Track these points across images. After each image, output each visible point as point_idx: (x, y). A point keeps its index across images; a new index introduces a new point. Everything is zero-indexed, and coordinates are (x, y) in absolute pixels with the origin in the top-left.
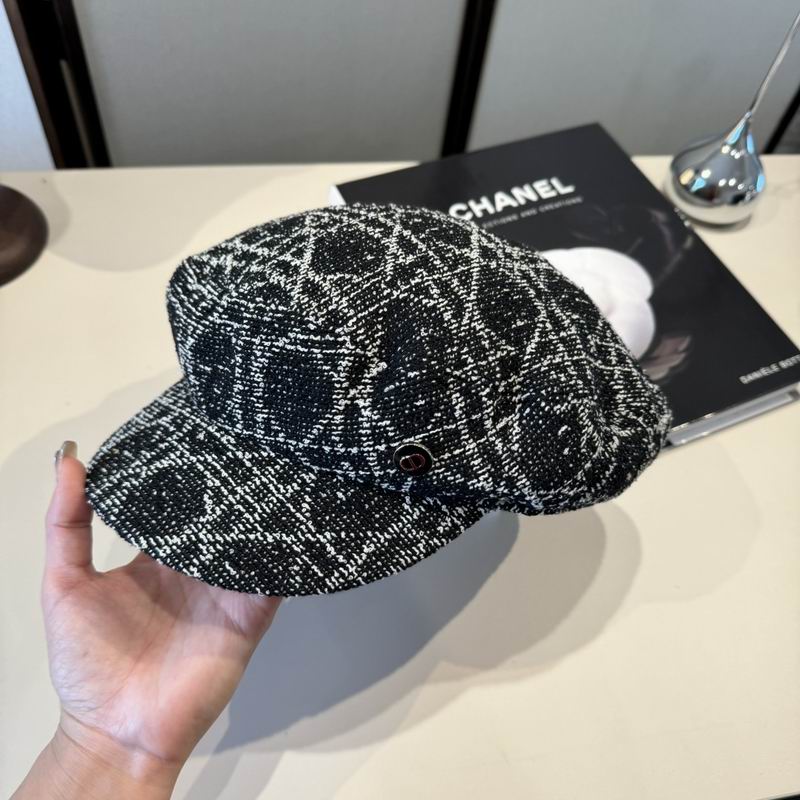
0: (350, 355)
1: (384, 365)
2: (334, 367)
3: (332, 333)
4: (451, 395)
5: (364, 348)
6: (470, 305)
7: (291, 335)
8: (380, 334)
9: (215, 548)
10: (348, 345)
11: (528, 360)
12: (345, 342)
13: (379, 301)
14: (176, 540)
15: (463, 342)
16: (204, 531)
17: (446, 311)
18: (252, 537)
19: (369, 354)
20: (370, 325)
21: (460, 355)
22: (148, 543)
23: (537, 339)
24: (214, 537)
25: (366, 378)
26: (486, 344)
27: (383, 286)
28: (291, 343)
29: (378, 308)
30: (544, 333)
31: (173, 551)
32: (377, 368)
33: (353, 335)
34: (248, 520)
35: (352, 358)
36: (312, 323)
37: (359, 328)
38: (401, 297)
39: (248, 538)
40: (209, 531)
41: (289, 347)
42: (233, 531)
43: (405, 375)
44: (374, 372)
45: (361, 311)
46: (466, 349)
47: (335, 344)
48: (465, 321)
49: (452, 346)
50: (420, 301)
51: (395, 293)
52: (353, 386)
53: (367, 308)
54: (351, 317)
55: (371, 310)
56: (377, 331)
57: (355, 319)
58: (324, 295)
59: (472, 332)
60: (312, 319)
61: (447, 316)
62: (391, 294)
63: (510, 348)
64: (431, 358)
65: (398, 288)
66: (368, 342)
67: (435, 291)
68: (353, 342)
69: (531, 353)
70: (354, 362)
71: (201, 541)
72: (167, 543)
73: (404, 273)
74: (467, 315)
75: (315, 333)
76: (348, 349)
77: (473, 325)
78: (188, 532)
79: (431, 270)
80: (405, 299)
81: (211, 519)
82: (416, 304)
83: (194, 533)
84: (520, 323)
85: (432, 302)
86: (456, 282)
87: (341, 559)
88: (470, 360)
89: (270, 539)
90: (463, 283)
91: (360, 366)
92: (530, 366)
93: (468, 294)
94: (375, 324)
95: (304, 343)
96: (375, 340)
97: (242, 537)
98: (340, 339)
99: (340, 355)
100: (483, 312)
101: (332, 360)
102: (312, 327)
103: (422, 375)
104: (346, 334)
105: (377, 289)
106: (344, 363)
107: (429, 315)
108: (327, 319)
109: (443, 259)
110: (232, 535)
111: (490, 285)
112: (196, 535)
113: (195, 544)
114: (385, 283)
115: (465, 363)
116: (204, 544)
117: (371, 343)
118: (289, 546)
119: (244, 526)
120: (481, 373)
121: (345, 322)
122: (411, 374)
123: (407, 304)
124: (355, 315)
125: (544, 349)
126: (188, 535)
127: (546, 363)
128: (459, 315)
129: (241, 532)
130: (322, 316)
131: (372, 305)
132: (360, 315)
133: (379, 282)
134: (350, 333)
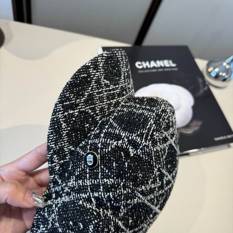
0: (141, 143)
1: (132, 155)
2: (138, 135)
3: (150, 139)
4: (114, 179)
5: (141, 149)
6: (144, 199)
7: (154, 125)
8: (144, 157)
9: (93, 75)
10: (145, 143)
12: (146, 143)
13: (155, 162)
14: (101, 65)
15: (133, 191)
16: (99, 75)
17: (145, 188)
18: (90, 88)
19: (138, 150)
20: (149, 155)
21: (128, 188)
22: (104, 57)
24: (96, 77)
25: (130, 146)
26: (129, 202)
27: (160, 166)
28: (151, 124)
29: (153, 160)
31: (98, 62)
32: (132, 152)
33: (148, 147)
34: (96, 90)
35: (140, 143)
36: (156, 134)
37: (149, 150)
38: (154, 171)
39: (90, 87)
40: (98, 76)
41: (150, 123)
42: (95, 84)
43: (127, 162)
44: (130, 150)
46: (130, 191)
47: (146, 139)
48: (139, 195)
49: (132, 186)
50: (151, 178)
51: (156, 169)
52: (129, 141)
54: (153, 149)
55: (154, 157)
56: (146, 157)
57: (152, 150)
58: (163, 143)
59: (134, 197)
60: (157, 134)
61: (143, 187)
62: (156, 168)
64: (131, 174)
65: (157, 172)
66: (143, 151)
67: (153, 186)
68: (145, 146)
70: (138, 143)
71: (97, 72)
72: (102, 62)
73: (161, 176)
74: (141, 196)
75: (152, 133)
76: (143, 143)
77: (137, 198)
78: (101, 70)
80: (153, 172)
81: (102, 79)
82: (151, 176)
83: (100, 71)
85: (150, 183)
86: (153, 197)
87: (66, 114)
88: (125, 192)
89: (86, 94)
91: (135, 145)
93: (147, 200)
94: (148, 157)
95: (150, 128)
96: (142, 155)
97: (92, 85)
98: (147, 141)
99: (142, 139)
101: (141, 136)
102: (155, 133)
103: (125, 168)
104: (148, 144)
105: (159, 163)
106: (139, 139)
107: (146, 180)
108: (155, 140)
110: (94, 83)
111: (146, 211)
112: (99, 72)
113: (97, 70)
114: (160, 167)
116: (96, 72)
117: (142, 153)
118: (80, 98)
119: (94, 88)
121: (152, 146)
122: (126, 164)
123: (151, 173)
124: (154, 151)
126: (101, 69)
128: (142, 193)
129: (93, 86)
130: (157, 139)
131: (155, 159)
132: (153, 152)
133: (161, 165)
134: (148, 146)
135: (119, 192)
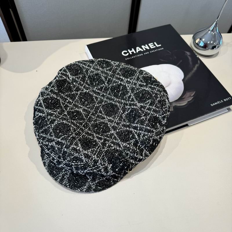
0: (102, 168)
1: (111, 165)
2: (101, 172)
3: (96, 165)
4: (130, 161)
5: (104, 165)
6: (120, 143)
8: (106, 159)
10: (101, 166)
11: (138, 139)
12: (100, 166)
13: (102, 153)
15: (124, 150)
17: (117, 147)
19: (106, 165)
20: (103, 159)
21: (126, 153)
23: (136, 135)
25: (109, 170)
27: (102, 149)
29: (103, 154)
30: (136, 133)
33: (101, 164)
35: (103, 169)
36: (91, 165)
37: (101, 161)
38: (107, 149)
44: (110, 167)
45: (100, 157)
46: (126, 151)
48: (122, 146)
49: (123, 153)
50: (111, 149)
51: (105, 149)
52: (107, 173)
53: (101, 156)
54: (99, 160)
55: (102, 156)
56: (105, 159)
57: (100, 160)
59: (125, 147)
61: (118, 148)
62: (104, 150)
63: (133, 140)
65: (105, 148)
66: (104, 163)
67: (112, 145)
68: (102, 165)
69: (138, 138)
70: (104, 169)
73: (104, 144)
74: (121, 145)
76: (101, 167)
77: (123, 145)
79: (108, 141)
80: (108, 150)
82: (110, 150)
84: (131, 136)
85: (114, 148)
86: (114, 140)
88: (128, 152)
90: (115, 139)
91: (106, 169)
92: (140, 140)
93: (118, 141)
94: (104, 158)
95: (91, 170)
96: (106, 162)
98: (99, 166)
99: (100, 169)
100: (123, 142)
104: (99, 164)
105: (101, 150)
106: (102, 170)
107: (115, 150)
108: (94, 162)
109: (108, 137)
111: (120, 136)
114: (102, 148)
115: (128, 153)
117: (105, 163)
120: (132, 153)
123: (109, 150)
124: (99, 159)
125: (139, 135)
127: (141, 137)
130: (92, 162)
131: (102, 154)
132: (100, 158)
133: (100, 148)
134: (100, 164)
135: (131, 154)
